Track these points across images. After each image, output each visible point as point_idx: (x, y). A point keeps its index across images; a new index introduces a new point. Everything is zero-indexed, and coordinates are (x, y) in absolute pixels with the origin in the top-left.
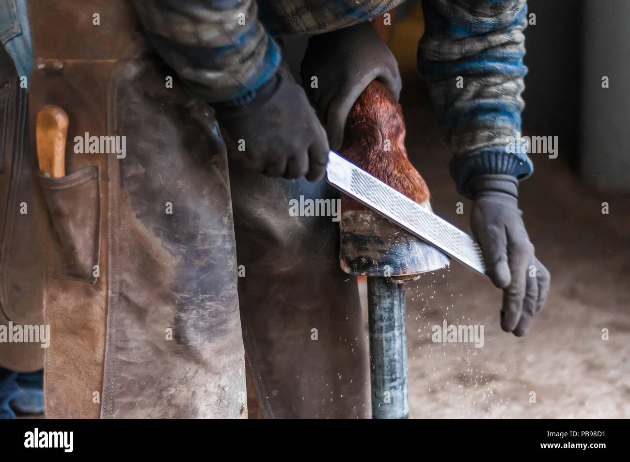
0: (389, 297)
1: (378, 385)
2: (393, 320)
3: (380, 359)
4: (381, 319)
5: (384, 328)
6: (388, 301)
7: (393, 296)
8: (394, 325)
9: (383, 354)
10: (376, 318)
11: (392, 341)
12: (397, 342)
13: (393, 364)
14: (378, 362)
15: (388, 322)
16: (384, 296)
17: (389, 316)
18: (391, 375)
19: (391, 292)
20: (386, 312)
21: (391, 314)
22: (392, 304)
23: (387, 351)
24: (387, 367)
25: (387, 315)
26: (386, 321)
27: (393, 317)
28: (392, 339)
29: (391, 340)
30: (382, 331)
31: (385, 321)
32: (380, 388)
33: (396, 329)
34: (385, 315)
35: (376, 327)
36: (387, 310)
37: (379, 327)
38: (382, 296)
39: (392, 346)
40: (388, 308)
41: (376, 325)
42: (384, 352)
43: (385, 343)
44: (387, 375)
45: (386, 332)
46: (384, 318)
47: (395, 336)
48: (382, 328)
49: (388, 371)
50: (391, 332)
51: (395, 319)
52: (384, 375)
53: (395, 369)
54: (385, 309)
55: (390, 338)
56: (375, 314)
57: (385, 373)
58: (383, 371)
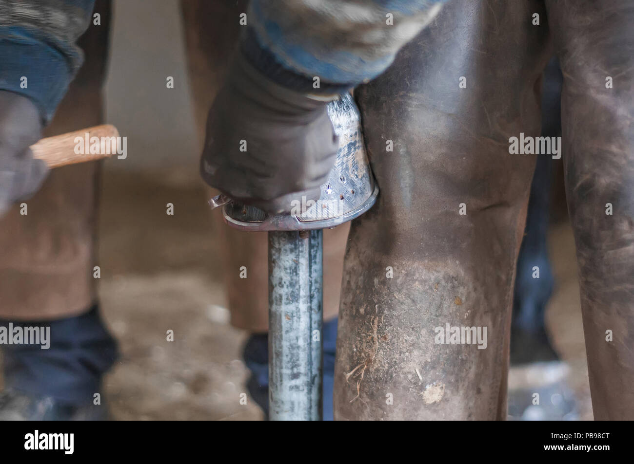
0: (292, 251)
1: (274, 381)
2: (297, 287)
3: (277, 342)
4: (281, 285)
5: (284, 297)
6: (292, 256)
7: (297, 251)
8: (298, 295)
9: (281, 336)
10: (275, 282)
11: (295, 318)
12: (302, 319)
13: (295, 351)
14: (276, 347)
15: (290, 289)
16: (286, 250)
17: (292, 280)
18: (292, 368)
19: (295, 245)
20: (287, 273)
21: (295, 278)
22: (297, 263)
23: (287, 332)
24: (287, 356)
25: (289, 278)
26: (287, 288)
27: (297, 282)
28: (295, 314)
29: (293, 316)
30: (281, 302)
31: (285, 286)
32: (277, 387)
33: (301, 300)
34: (286, 278)
35: (274, 295)
36: (289, 271)
37: (278, 296)
38: (282, 249)
39: (295, 325)
40: (290, 268)
41: (274, 293)
42: (283, 332)
43: (284, 320)
44: (287, 368)
45: (287, 304)
46: (285, 283)
47: (299, 311)
48: (281, 296)
49: (288, 362)
50: (294, 304)
51: (300, 286)
52: (281, 368)
53: (298, 360)
54: (286, 269)
55: (292, 314)
56: (273, 277)
57: (284, 365)
58: (281, 361)
